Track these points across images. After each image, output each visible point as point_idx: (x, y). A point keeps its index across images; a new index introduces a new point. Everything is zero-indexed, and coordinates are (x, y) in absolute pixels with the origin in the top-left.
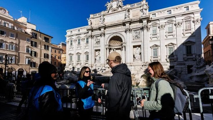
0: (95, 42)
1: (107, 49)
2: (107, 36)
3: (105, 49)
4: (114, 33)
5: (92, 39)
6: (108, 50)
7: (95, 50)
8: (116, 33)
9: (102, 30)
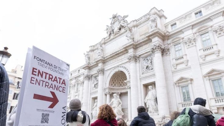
0: (93, 85)
1: (106, 95)
2: (107, 73)
3: (104, 96)
4: (115, 68)
5: (89, 81)
6: (108, 96)
7: (92, 98)
8: (118, 66)
9: (100, 65)
